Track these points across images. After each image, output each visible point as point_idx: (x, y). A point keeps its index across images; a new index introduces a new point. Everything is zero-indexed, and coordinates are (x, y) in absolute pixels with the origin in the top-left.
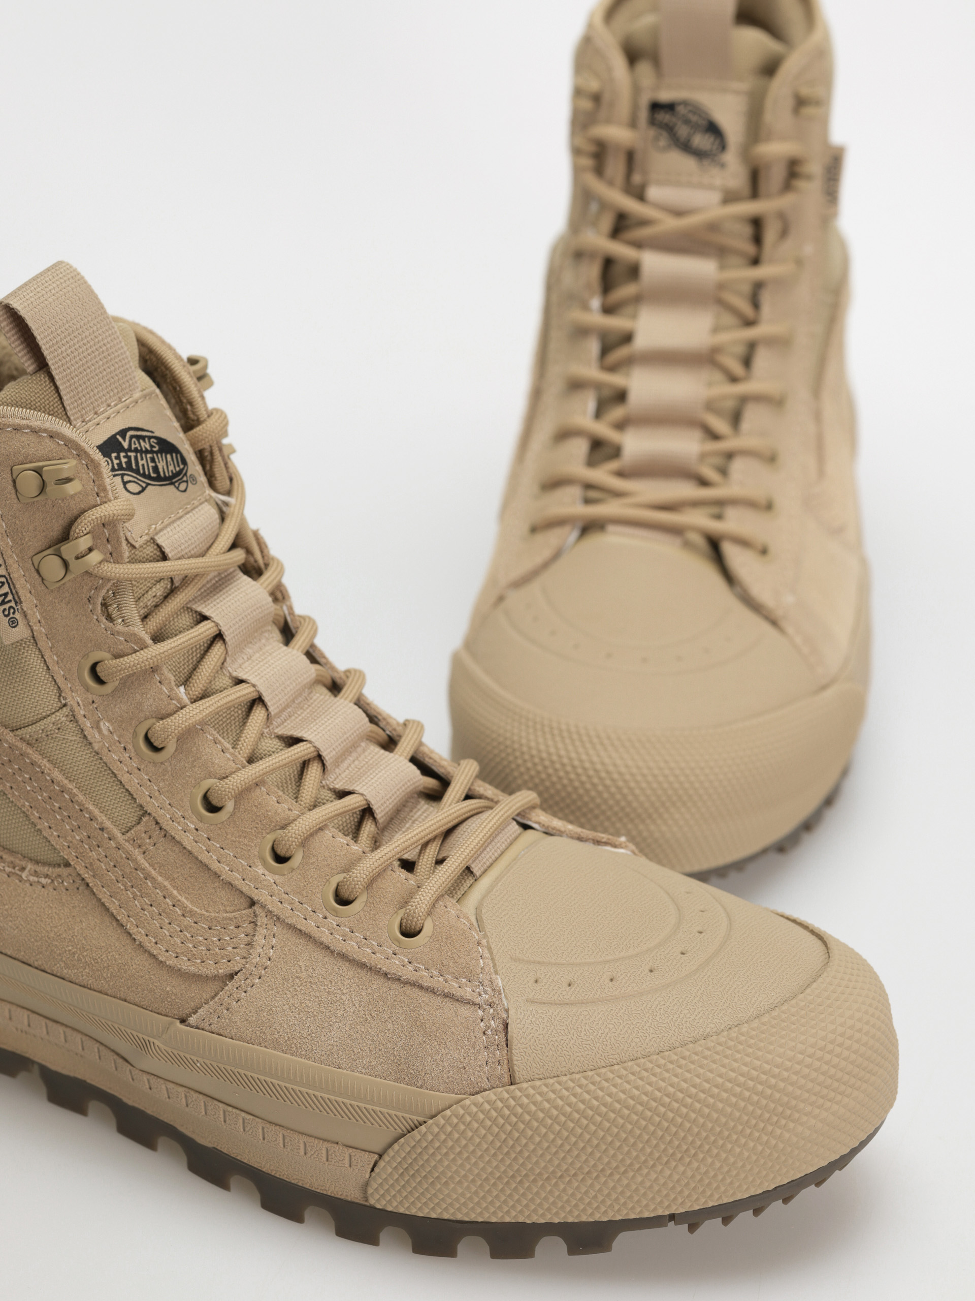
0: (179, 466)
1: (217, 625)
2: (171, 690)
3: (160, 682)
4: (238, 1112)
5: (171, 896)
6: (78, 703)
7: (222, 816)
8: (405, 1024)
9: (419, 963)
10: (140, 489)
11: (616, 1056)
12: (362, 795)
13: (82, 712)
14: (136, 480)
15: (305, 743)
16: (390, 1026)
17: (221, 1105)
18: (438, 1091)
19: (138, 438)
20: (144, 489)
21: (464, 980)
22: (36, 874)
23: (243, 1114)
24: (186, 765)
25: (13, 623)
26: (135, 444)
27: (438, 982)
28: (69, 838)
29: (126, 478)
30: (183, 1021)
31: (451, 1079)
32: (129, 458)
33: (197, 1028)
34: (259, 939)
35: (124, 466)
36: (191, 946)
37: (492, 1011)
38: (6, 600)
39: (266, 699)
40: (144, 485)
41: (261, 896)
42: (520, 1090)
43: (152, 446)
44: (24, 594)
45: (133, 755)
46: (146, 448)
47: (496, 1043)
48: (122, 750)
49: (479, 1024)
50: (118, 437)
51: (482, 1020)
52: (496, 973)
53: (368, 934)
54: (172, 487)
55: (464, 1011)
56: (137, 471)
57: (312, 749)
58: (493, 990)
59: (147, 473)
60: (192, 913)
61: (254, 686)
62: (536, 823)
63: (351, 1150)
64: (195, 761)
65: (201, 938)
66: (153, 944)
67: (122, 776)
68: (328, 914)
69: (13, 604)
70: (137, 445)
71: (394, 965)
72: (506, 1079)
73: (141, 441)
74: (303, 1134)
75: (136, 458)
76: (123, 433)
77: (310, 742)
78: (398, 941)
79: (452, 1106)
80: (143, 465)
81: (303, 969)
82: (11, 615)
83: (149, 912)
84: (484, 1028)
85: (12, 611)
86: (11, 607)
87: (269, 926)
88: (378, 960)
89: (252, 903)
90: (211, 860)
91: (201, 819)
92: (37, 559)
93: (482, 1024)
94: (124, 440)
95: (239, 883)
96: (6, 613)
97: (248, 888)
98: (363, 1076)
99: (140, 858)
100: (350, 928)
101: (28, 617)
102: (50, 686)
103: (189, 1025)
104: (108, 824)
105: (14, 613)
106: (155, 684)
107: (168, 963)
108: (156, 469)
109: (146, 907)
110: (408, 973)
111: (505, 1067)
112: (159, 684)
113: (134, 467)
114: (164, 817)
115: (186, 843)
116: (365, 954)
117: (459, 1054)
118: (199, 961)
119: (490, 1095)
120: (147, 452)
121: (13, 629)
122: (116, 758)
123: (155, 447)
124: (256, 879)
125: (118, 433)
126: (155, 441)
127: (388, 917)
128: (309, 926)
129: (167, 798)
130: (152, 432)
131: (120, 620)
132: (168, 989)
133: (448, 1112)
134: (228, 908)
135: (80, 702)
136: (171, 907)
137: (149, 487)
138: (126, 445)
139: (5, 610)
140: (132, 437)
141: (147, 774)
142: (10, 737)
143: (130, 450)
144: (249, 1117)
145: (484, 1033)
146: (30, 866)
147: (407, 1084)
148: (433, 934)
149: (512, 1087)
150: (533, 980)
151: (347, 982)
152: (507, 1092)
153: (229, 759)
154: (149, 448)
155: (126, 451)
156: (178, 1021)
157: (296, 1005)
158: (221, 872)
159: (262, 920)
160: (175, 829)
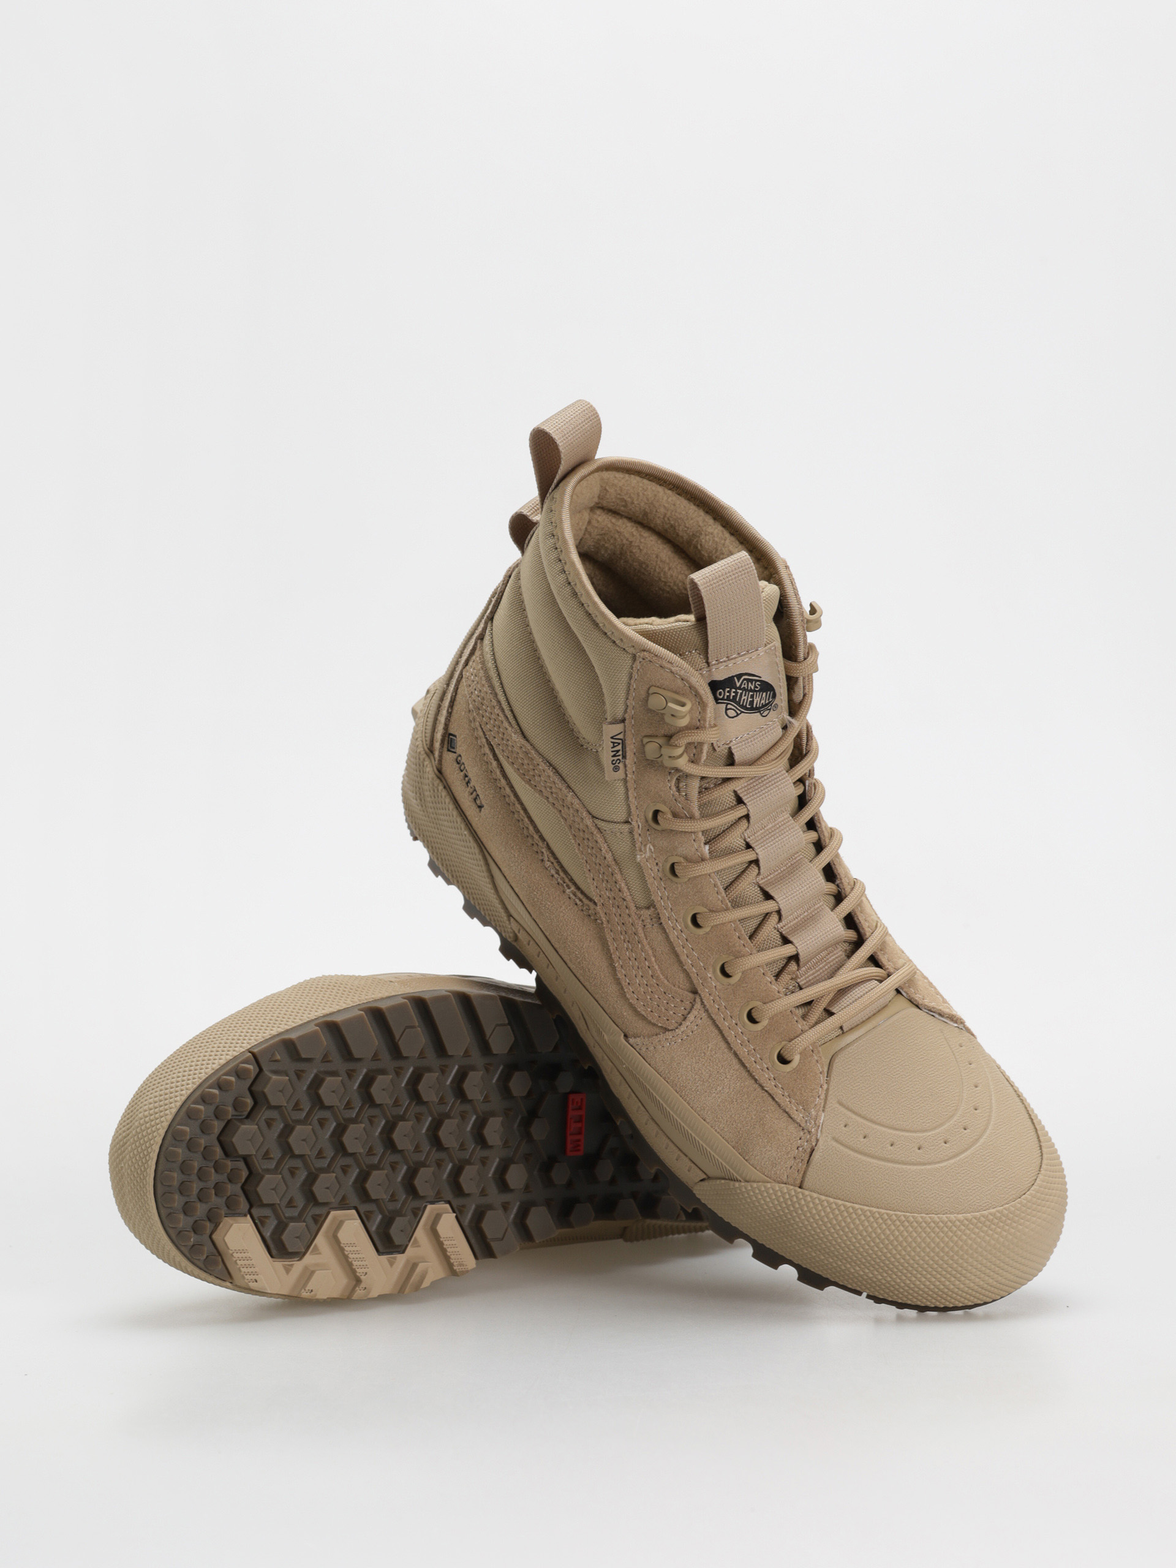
0: (769, 699)
1: (748, 810)
2: (700, 847)
3: (694, 840)
4: (638, 1101)
5: (650, 961)
6: (639, 826)
7: (700, 932)
8: (754, 1117)
9: (779, 1083)
10: (735, 714)
11: (869, 1200)
12: (797, 948)
13: (639, 832)
14: (735, 708)
15: (774, 902)
16: (745, 1113)
17: (630, 1090)
18: (756, 1168)
19: (748, 680)
20: (738, 715)
21: (801, 1108)
22: (575, 895)
23: (640, 1104)
24: (691, 892)
25: (616, 769)
26: (745, 685)
27: (785, 1101)
28: (603, 893)
29: (729, 706)
30: (626, 1036)
31: (765, 1166)
32: (736, 693)
33: (632, 1046)
34: (691, 1017)
35: (731, 698)
36: (648, 997)
37: (808, 1137)
38: (617, 754)
39: (761, 863)
40: (739, 712)
41: (704, 992)
42: (803, 1194)
43: (756, 687)
44: (629, 754)
45: (660, 870)
46: (751, 688)
47: (802, 1158)
48: (655, 864)
49: (797, 1140)
50: (735, 678)
51: (800, 1139)
52: (823, 1111)
53: (757, 1048)
54: (758, 714)
55: (792, 1127)
56: (738, 703)
57: (777, 907)
58: (815, 1124)
59: (744, 705)
60: (658, 978)
61: (757, 854)
62: (905, 992)
63: (692, 1165)
64: (697, 892)
65: (657, 996)
66: (627, 984)
67: (649, 878)
68: (739, 1023)
69: (620, 758)
70: (746, 686)
71: (764, 1077)
72: (798, 1182)
73: (750, 683)
74: (669, 1138)
75: (741, 694)
76: (739, 676)
77: (777, 903)
78: (773, 1062)
79: (759, 1182)
80: (744, 700)
81: (709, 1049)
82: (617, 764)
83: (633, 963)
84: (799, 1145)
85: (618, 761)
86: (618, 759)
87: (700, 1012)
88: (756, 1069)
89: (695, 992)
90: (683, 953)
91: (686, 927)
92: (646, 740)
93: (799, 1141)
94: (739, 681)
95: (694, 976)
96: (614, 762)
97: (697, 982)
98: (716, 1133)
99: (640, 931)
100: (748, 1038)
101: (627, 768)
102: (624, 808)
103: (628, 1042)
104: (629, 898)
105: (619, 763)
106: (691, 840)
107: (631, 1001)
108: (752, 703)
109: (632, 959)
110: (769, 1086)
111: (801, 1175)
112: (692, 841)
113: (737, 700)
114: (665, 914)
115: (671, 937)
116: (749, 1061)
117: (777, 1155)
118: (649, 1010)
119: (785, 1188)
120: (751, 690)
121: (615, 773)
122: (650, 867)
123: (757, 688)
124: (705, 979)
125: (736, 676)
126: (759, 683)
127: (774, 1043)
128: (725, 1025)
129: (671, 904)
130: (760, 677)
131: (684, 794)
132: (625, 1014)
133: (755, 1185)
134: (681, 986)
135: (640, 826)
136: (647, 968)
137: (743, 714)
138: (738, 685)
139: (614, 760)
140: (745, 679)
141: (665, 884)
142: (589, 821)
143: (739, 688)
144: (642, 1108)
145: (798, 1148)
146: (573, 888)
147: (739, 1154)
148: (796, 1068)
149: (799, 1190)
150: (844, 1124)
151: (732, 1071)
152: (795, 1191)
153: (719, 899)
154: (753, 687)
155: (736, 688)
156: (623, 1035)
157: (696, 1069)
158: (686, 963)
159: (698, 1005)
160: (669, 925)
